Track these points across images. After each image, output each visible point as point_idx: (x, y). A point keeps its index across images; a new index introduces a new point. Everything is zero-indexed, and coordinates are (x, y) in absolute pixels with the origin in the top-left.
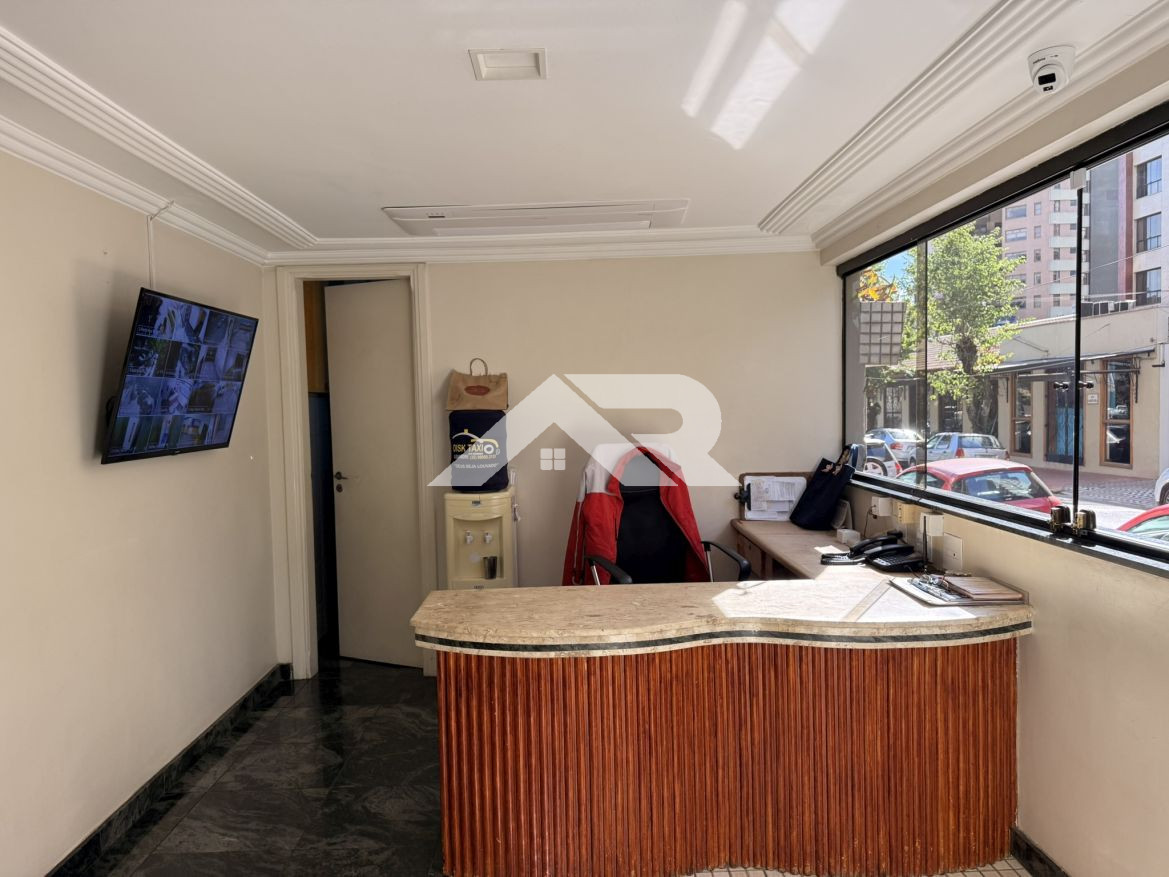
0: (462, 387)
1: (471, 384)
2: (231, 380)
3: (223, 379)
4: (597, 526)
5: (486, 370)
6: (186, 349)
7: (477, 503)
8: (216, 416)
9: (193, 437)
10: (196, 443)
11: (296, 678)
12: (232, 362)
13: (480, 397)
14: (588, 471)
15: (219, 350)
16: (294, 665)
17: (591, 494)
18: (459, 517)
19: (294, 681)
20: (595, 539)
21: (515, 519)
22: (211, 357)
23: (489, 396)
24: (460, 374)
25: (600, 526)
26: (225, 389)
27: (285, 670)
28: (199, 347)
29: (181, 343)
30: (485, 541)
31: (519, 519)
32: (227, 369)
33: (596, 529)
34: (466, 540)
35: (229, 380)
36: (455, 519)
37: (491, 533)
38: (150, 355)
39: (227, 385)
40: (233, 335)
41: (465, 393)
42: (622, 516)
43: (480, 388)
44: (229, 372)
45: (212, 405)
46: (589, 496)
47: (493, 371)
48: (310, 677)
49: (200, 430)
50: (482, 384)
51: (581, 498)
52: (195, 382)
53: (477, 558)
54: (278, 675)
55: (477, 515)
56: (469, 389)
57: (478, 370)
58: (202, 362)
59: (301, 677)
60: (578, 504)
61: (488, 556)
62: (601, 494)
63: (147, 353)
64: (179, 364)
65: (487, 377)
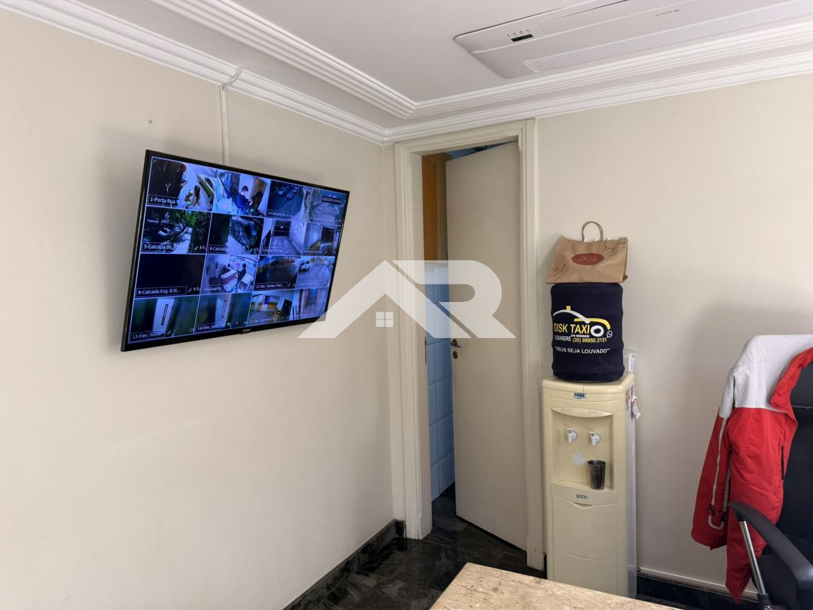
0: (569, 255)
1: (581, 251)
2: (318, 254)
3: (304, 254)
4: (750, 457)
5: (602, 234)
6: (238, 222)
7: (581, 395)
8: (301, 291)
9: (270, 314)
10: (275, 319)
11: (408, 536)
12: (315, 236)
13: (588, 267)
14: (739, 375)
15: (292, 224)
16: (407, 524)
17: (742, 410)
18: (559, 410)
19: (407, 539)
20: (746, 475)
21: (633, 415)
22: (283, 230)
23: (601, 266)
24: (570, 240)
25: (755, 457)
26: (311, 264)
27: (399, 526)
28: (262, 221)
29: (231, 216)
30: (590, 440)
31: (638, 415)
32: (310, 244)
33: (750, 462)
34: (566, 437)
35: (314, 254)
36: (553, 411)
37: (598, 433)
38: (177, 229)
39: (313, 260)
40: (313, 208)
41: (571, 262)
42: (794, 441)
43: (591, 257)
44: (313, 246)
45: (293, 280)
46: (737, 411)
47: (608, 236)
48: (421, 538)
49: (280, 307)
50: (594, 251)
51: (726, 413)
52: (262, 258)
53: (581, 459)
54: (393, 530)
55: (580, 409)
56: (578, 259)
57: (592, 235)
58: (268, 236)
59: (413, 538)
60: (719, 420)
61: (594, 459)
62: (759, 410)
63: (172, 227)
64: (230, 239)
65: (602, 243)
